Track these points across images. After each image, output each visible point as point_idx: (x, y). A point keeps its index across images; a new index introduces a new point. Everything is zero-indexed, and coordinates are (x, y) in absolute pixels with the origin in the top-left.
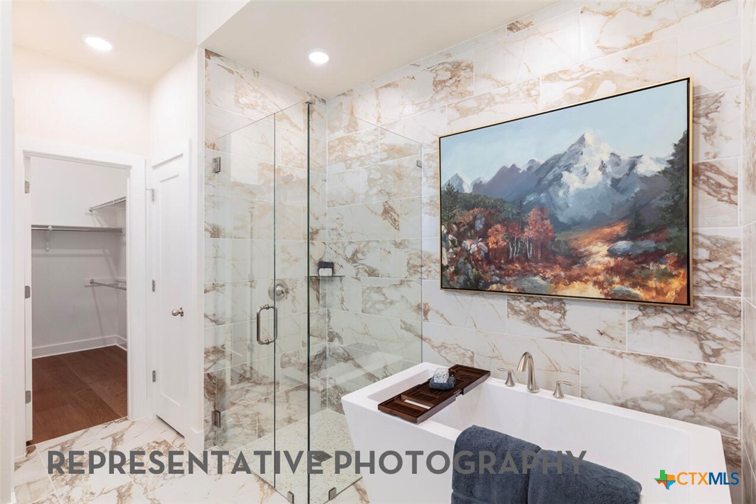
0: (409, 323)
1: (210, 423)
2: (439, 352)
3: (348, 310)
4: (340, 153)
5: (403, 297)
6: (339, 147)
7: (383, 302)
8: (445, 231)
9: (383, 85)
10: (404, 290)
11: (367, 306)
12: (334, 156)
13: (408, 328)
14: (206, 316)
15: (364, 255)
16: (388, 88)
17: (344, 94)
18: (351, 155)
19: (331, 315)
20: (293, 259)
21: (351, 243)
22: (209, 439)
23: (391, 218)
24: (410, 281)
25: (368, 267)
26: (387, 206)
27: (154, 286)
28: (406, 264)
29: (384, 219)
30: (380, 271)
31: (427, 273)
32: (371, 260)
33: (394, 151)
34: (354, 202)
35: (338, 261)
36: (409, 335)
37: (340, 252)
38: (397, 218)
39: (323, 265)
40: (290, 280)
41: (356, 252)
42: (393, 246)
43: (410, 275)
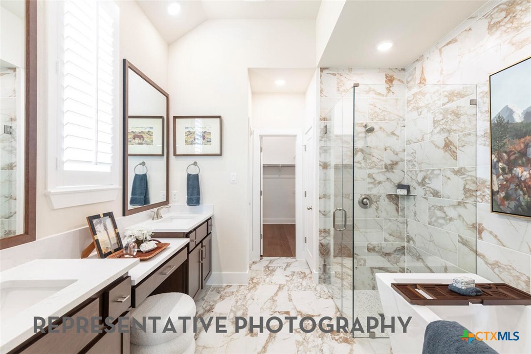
0: (465, 238)
1: (322, 270)
2: (493, 269)
3: (419, 221)
4: (414, 105)
5: (460, 216)
6: (414, 100)
7: (444, 218)
8: (495, 160)
9: (445, 44)
10: (461, 210)
11: (433, 220)
12: (410, 107)
13: (464, 243)
14: (320, 212)
15: (430, 181)
16: (449, 45)
17: (417, 60)
18: (421, 104)
19: (408, 223)
20: (377, 182)
21: (421, 171)
22: (321, 278)
23: (450, 150)
24: (466, 203)
25: (433, 190)
26: (447, 141)
27: (305, 194)
28: (463, 188)
29: (445, 152)
30: (442, 193)
31: (481, 197)
32: (436, 184)
33: (452, 96)
34: (423, 140)
35: (413, 184)
36: (466, 249)
37: (414, 177)
38: (455, 150)
39: (400, 186)
40: (374, 195)
41: (424, 178)
42: (452, 173)
43: (466, 197)
